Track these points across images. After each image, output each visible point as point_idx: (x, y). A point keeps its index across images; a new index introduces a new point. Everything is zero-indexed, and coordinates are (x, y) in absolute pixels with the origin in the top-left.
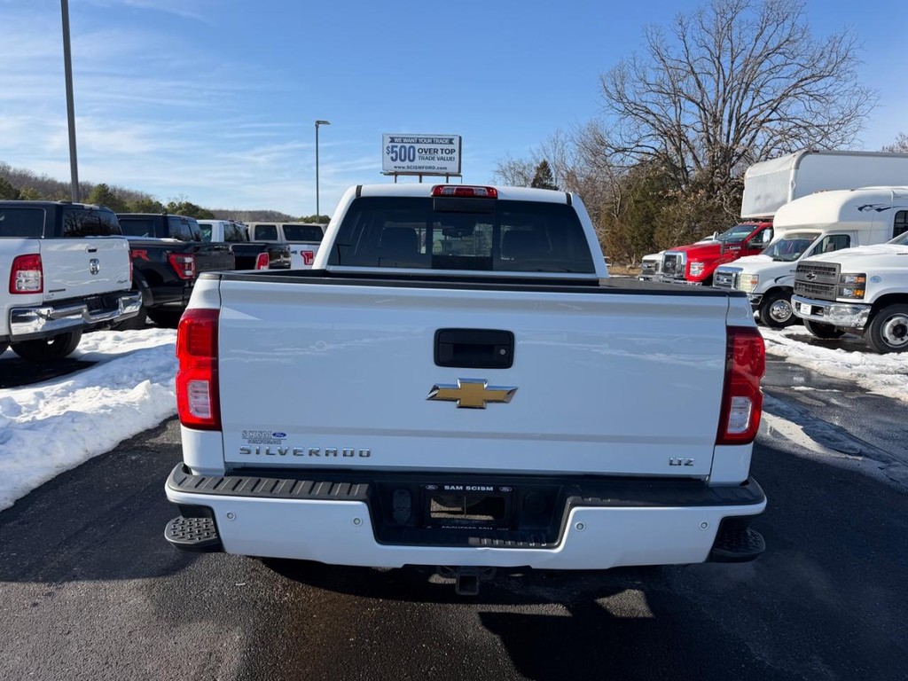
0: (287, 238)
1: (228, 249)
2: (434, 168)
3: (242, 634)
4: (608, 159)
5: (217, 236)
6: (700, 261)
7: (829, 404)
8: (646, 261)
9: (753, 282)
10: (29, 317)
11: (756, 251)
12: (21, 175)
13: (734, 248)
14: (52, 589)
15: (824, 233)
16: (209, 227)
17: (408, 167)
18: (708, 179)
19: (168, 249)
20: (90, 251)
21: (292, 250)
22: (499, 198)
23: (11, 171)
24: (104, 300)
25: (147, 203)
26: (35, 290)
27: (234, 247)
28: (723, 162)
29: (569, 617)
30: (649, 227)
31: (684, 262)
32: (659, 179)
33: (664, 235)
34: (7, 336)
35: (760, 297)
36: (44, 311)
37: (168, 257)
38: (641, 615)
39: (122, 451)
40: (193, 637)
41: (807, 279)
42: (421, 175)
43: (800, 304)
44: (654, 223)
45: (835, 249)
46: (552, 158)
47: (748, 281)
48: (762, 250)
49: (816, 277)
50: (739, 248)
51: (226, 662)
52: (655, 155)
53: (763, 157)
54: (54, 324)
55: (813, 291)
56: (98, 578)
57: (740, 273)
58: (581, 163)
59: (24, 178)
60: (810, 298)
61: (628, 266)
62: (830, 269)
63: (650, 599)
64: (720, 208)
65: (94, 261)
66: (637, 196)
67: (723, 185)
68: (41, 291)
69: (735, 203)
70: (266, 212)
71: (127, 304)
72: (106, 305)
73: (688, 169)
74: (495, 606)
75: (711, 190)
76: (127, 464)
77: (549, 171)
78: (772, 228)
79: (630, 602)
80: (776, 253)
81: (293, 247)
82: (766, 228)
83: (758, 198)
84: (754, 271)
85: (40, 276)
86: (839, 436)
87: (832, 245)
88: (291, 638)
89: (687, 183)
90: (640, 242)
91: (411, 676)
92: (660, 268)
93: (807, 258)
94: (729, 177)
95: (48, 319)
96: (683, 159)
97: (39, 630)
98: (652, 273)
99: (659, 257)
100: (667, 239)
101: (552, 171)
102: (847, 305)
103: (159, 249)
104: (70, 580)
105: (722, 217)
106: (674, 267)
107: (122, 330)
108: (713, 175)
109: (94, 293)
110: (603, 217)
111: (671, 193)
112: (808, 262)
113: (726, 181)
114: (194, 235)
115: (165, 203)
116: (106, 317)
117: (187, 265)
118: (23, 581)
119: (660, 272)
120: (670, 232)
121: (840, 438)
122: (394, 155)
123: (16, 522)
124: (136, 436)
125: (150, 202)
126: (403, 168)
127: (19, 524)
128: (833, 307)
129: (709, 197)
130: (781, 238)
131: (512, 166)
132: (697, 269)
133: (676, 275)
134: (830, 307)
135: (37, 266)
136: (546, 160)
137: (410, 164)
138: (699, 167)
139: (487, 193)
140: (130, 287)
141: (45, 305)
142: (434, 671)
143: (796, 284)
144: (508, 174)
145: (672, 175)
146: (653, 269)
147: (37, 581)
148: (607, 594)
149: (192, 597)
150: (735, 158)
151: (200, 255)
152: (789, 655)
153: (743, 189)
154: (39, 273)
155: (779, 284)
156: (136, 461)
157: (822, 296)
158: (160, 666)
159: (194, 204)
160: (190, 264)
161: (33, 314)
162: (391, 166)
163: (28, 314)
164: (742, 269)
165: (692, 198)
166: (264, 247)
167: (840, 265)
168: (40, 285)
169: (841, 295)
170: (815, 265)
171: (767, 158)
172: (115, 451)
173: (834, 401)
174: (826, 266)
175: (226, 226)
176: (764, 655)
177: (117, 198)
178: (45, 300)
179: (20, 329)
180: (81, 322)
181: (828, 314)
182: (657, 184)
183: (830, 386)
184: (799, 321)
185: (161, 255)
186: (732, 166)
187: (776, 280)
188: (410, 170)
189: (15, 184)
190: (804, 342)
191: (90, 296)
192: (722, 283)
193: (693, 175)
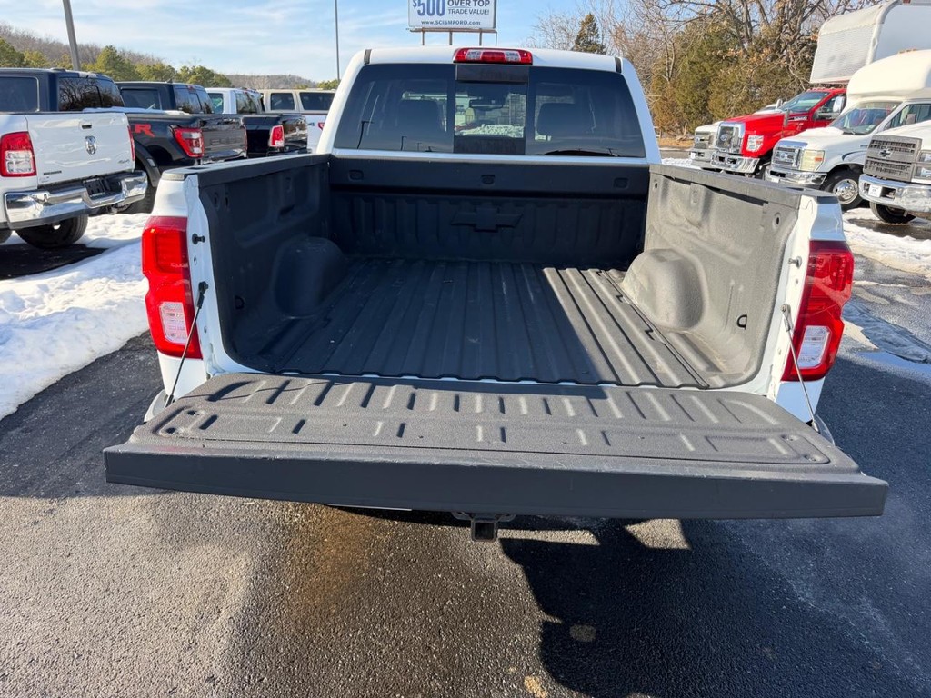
0: (305, 108)
1: (238, 123)
2: (465, 23)
3: (249, 560)
4: (662, 13)
5: (229, 107)
6: (758, 134)
7: (892, 302)
8: (698, 133)
9: (817, 159)
10: (26, 202)
11: (823, 122)
12: (24, 36)
13: (799, 119)
14: (54, 505)
15: (905, 102)
16: (220, 95)
17: (437, 23)
18: (774, 35)
19: (173, 124)
20: (84, 127)
21: (309, 121)
22: (535, 64)
23: (13, 31)
24: (106, 182)
25: (158, 67)
26: (28, 172)
27: (245, 120)
28: (793, 15)
29: (596, 546)
30: (704, 92)
31: (741, 135)
32: (719, 35)
33: (720, 104)
34: (5, 223)
35: (823, 176)
36: (40, 196)
37: (173, 133)
38: (675, 546)
39: (130, 350)
40: (199, 561)
41: (881, 156)
42: (451, 31)
43: (869, 185)
44: (710, 88)
45: (916, 120)
46: (599, 11)
47: (813, 158)
48: (831, 121)
49: (892, 155)
50: (805, 118)
51: (231, 591)
52: (716, 7)
53: (841, 9)
54: (54, 209)
55: (885, 170)
56: (101, 494)
57: (803, 148)
58: (632, 17)
59: (27, 40)
60: (881, 178)
61: (679, 137)
62: (907, 145)
63: (687, 528)
64: (785, 71)
65: (90, 138)
66: (694, 56)
67: (791, 43)
68: (34, 174)
69: (803, 64)
70: (285, 76)
71: (130, 186)
72: (108, 188)
73: (753, 24)
74: (517, 532)
75: (778, 48)
76: (135, 365)
77: (595, 25)
78: (844, 95)
79: (662, 532)
80: (847, 124)
81: (309, 119)
82: (837, 96)
83: (832, 59)
84: (820, 146)
85: (31, 156)
86: (902, 340)
87: (912, 115)
88: (300, 565)
89: (750, 41)
90: (693, 110)
91: (425, 611)
92: (714, 142)
93: (882, 131)
94: (799, 33)
95: (46, 204)
96: (748, 12)
97: (40, 552)
98: (704, 146)
99: (714, 129)
100: (724, 107)
101: (599, 26)
102: (923, 187)
103: (163, 124)
104: (72, 496)
105: (786, 82)
106: (730, 141)
107: (131, 213)
108: (781, 30)
109: (94, 175)
110: (654, 81)
111: (731, 52)
112: (884, 136)
113: (794, 39)
114: (203, 105)
115: (178, 68)
116: (108, 201)
117: (194, 141)
118: (25, 496)
119: (714, 145)
120: (726, 99)
121: (904, 342)
122: (421, 8)
123: (19, 429)
124: (144, 333)
125: (162, 65)
126: (432, 23)
127: (22, 431)
128: (907, 188)
129: (774, 58)
130: (854, 107)
131: (554, 20)
132: (755, 143)
133: (731, 151)
134: (903, 189)
135: (26, 145)
136: (593, 13)
137: (439, 18)
138: (766, 22)
139: (520, 57)
140: (134, 167)
141: (41, 188)
142: (450, 606)
143: (867, 161)
144: (549, 30)
145: (734, 31)
146: (706, 142)
147: (38, 496)
148: (638, 521)
149: (198, 517)
150: (807, 11)
151: (208, 130)
152: (835, 596)
153: (814, 48)
154: (30, 153)
155: (846, 161)
156: (144, 361)
157: (896, 176)
158: (163, 594)
159: (208, 68)
160: (197, 140)
161: (28, 199)
162: (418, 21)
163: (24, 199)
164: (806, 144)
165: (755, 59)
166: (278, 119)
167: (921, 140)
168: (32, 167)
169: (918, 175)
170: (892, 140)
171: (845, 10)
172: (122, 350)
173: (899, 298)
174: (906, 141)
175: (238, 95)
176: (807, 595)
177: (127, 62)
178: (40, 184)
179: (17, 215)
180: (82, 207)
181: (900, 196)
182: (716, 42)
183: (895, 280)
184: (865, 204)
185: (165, 130)
186: (803, 19)
187: (843, 157)
188: (439, 26)
189: (19, 47)
190: (869, 227)
191: (90, 178)
192: (782, 160)
193: (758, 31)
